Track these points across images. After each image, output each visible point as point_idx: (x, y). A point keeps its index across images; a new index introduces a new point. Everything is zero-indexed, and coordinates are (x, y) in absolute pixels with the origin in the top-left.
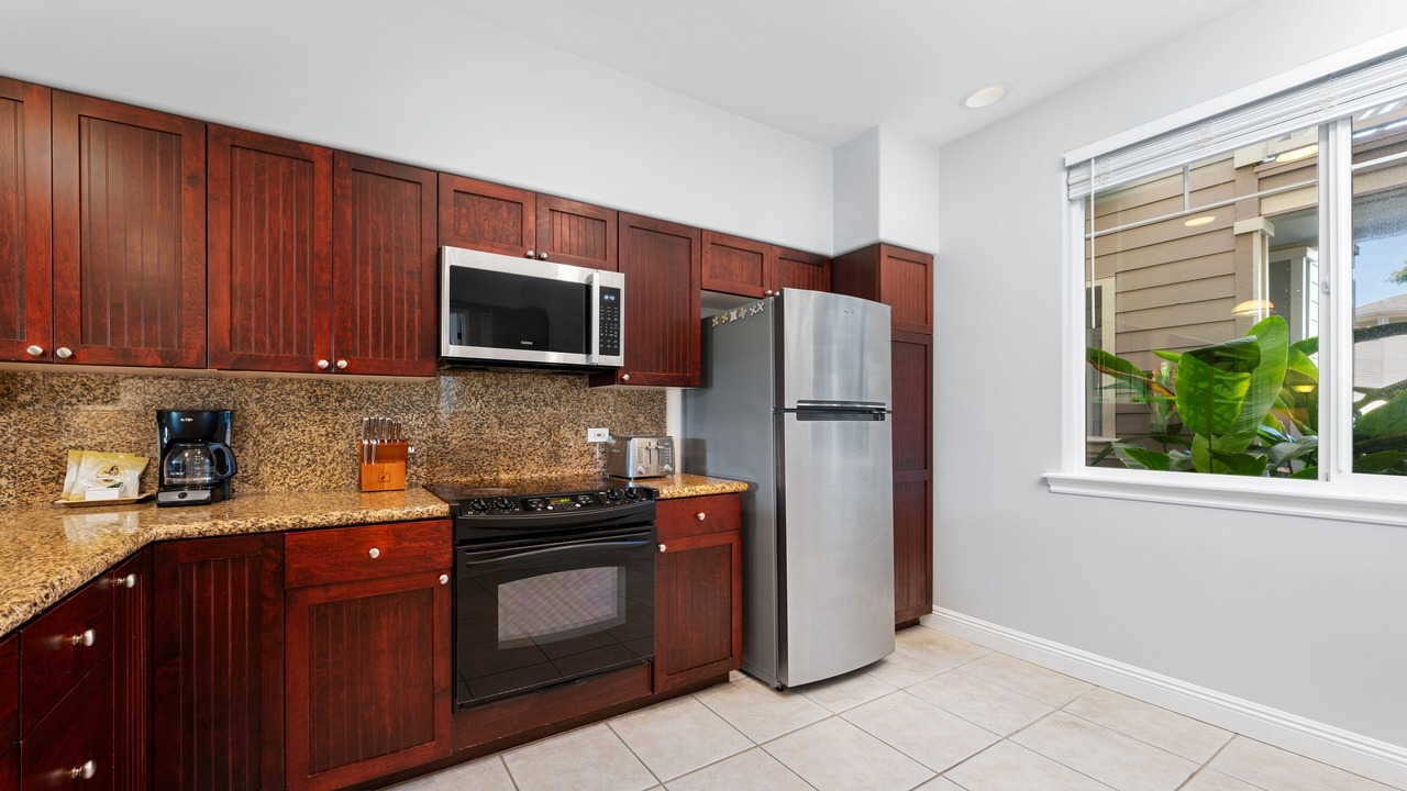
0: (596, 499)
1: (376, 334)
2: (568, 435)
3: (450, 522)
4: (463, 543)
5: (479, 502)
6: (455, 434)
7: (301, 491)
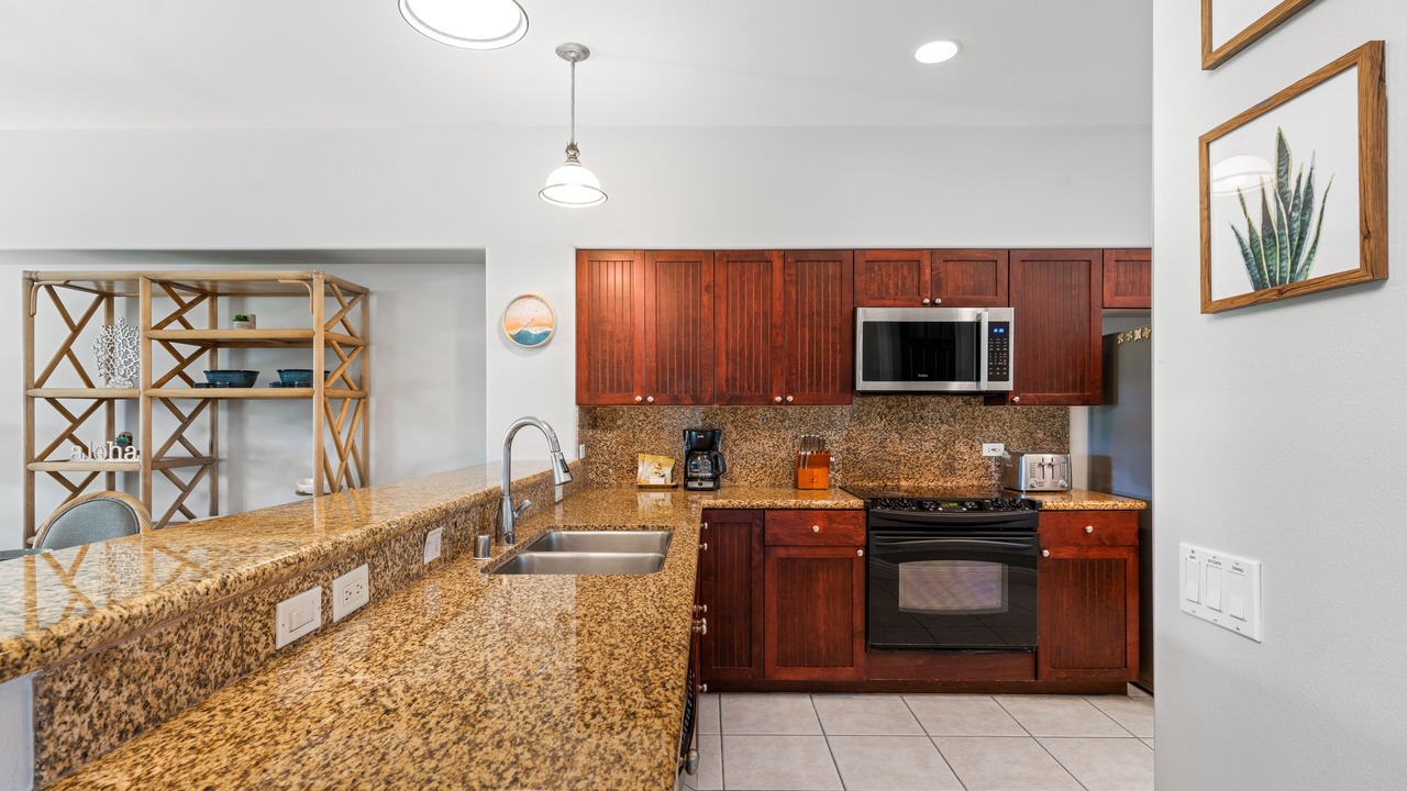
0: (980, 506)
1: (811, 376)
2: (963, 449)
3: (864, 513)
4: (873, 529)
5: (885, 500)
6: (864, 447)
7: (757, 486)
